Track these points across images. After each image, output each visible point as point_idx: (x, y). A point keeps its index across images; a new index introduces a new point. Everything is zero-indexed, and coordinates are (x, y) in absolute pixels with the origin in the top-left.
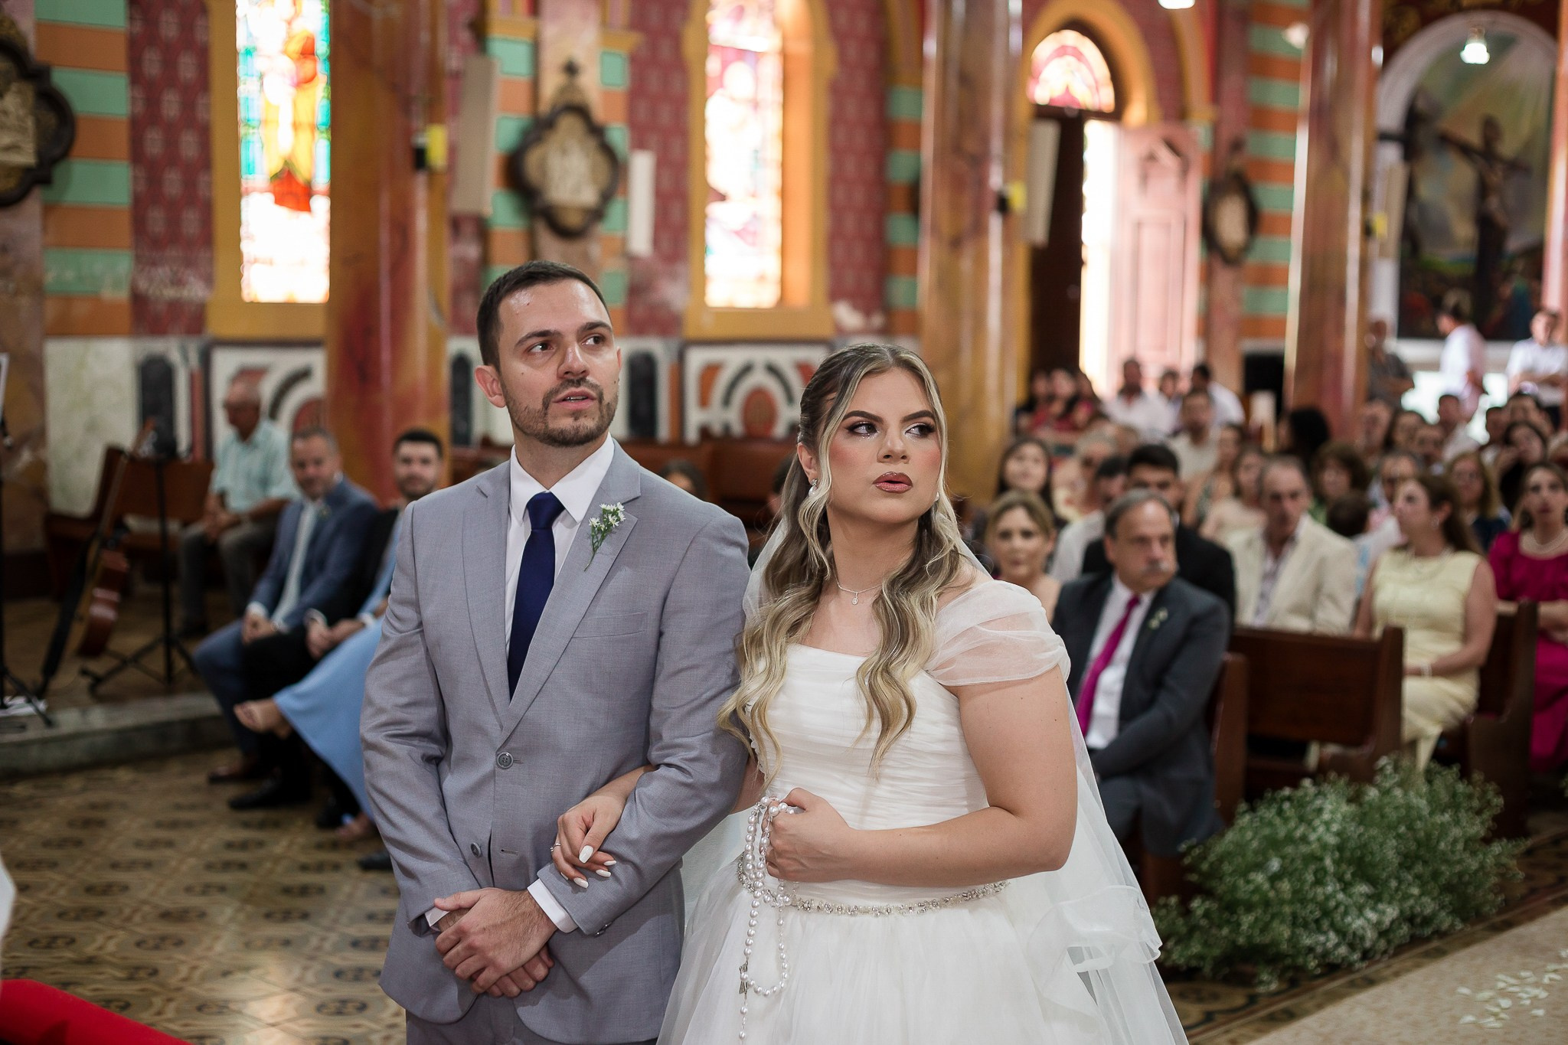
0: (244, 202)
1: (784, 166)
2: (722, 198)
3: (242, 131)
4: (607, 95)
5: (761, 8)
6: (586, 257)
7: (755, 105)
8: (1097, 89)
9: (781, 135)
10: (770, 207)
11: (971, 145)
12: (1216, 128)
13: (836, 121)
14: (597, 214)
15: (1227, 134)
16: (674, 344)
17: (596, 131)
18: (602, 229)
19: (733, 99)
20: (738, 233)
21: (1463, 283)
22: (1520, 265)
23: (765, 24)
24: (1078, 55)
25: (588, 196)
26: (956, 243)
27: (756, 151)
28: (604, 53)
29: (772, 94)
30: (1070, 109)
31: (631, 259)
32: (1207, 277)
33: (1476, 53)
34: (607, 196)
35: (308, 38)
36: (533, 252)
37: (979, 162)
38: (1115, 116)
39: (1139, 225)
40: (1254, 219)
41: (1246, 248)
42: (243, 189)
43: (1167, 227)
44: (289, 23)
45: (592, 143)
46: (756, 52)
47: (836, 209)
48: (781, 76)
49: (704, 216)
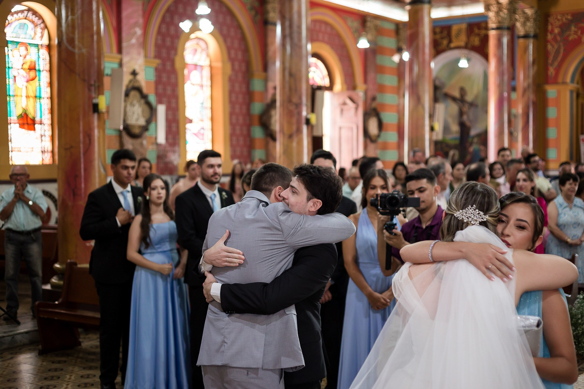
0: (9, 127)
1: (212, 108)
2: (191, 121)
3: (8, 99)
4: (147, 83)
5: (203, 50)
6: (142, 144)
7: (202, 86)
8: (324, 78)
9: (210, 97)
10: (208, 124)
11: (295, 100)
12: (366, 93)
13: (231, 92)
14: (145, 128)
15: (370, 94)
16: (175, 177)
17: (144, 97)
18: (147, 134)
19: (194, 85)
20: (195, 134)
21: (455, 147)
22: (475, 140)
23: (204, 55)
24: (316, 66)
25: (142, 122)
26: (290, 136)
27: (202, 104)
28: (145, 67)
29: (207, 82)
30: (316, 86)
31: (158, 145)
32: (366, 147)
33: (463, 64)
34: (149, 121)
35: (31, 62)
36: (121, 144)
37: (298, 106)
38: (330, 88)
39: (340, 128)
40: (381, 125)
41: (378, 136)
42: (9, 122)
43: (352, 129)
44: (25, 57)
45: (143, 101)
46: (201, 66)
47: (233, 125)
48: (210, 75)
49: (185, 129)
